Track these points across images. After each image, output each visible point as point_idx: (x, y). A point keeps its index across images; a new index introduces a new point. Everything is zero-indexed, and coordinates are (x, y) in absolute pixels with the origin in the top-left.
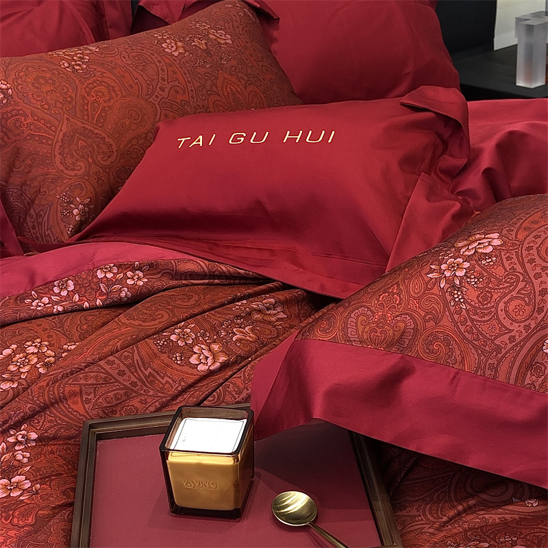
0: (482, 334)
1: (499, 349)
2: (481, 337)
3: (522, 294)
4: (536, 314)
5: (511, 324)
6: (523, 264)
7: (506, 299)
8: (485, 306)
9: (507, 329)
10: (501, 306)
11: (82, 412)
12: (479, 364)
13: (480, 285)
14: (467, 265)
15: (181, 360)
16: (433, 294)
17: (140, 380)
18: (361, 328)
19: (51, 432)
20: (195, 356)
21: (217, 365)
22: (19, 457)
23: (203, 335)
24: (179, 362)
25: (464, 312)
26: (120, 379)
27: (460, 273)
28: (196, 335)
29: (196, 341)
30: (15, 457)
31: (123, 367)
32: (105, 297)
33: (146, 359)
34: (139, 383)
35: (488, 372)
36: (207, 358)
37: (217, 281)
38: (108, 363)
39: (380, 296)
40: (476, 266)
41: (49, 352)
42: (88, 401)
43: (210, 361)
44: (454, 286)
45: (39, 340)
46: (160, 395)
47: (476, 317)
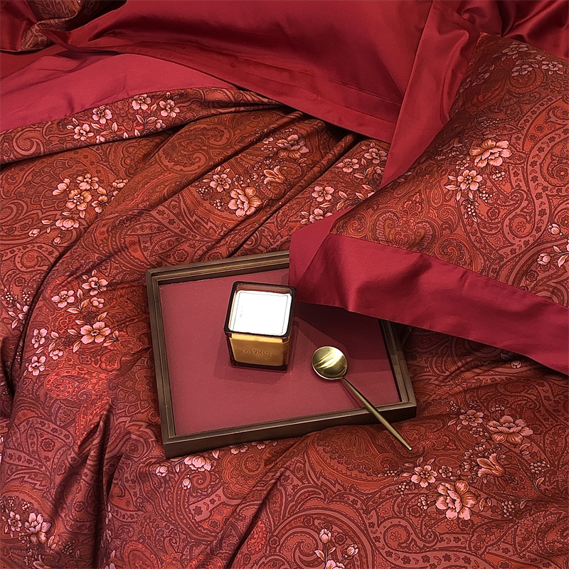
0: (489, 245)
1: (501, 258)
2: (487, 247)
3: (524, 212)
4: (534, 232)
5: (514, 239)
6: (528, 182)
7: (510, 216)
8: (493, 221)
9: (510, 242)
10: (507, 222)
11: (143, 259)
12: (484, 267)
13: (490, 201)
14: (479, 178)
15: (221, 205)
16: (450, 206)
17: (188, 226)
18: (387, 230)
19: (119, 278)
20: (233, 201)
21: (253, 210)
22: (96, 303)
23: (238, 180)
24: (219, 208)
25: (475, 225)
26: (171, 227)
27: (474, 187)
28: (232, 180)
29: (232, 186)
30: (92, 303)
31: (172, 217)
32: (141, 127)
33: (192, 207)
34: (187, 230)
35: (491, 274)
36: (243, 203)
37: (242, 109)
38: (160, 213)
39: (404, 203)
40: (488, 181)
41: (101, 189)
42: (146, 249)
43: (246, 205)
44: (468, 200)
45: (89, 176)
46: (205, 239)
47: (485, 230)
